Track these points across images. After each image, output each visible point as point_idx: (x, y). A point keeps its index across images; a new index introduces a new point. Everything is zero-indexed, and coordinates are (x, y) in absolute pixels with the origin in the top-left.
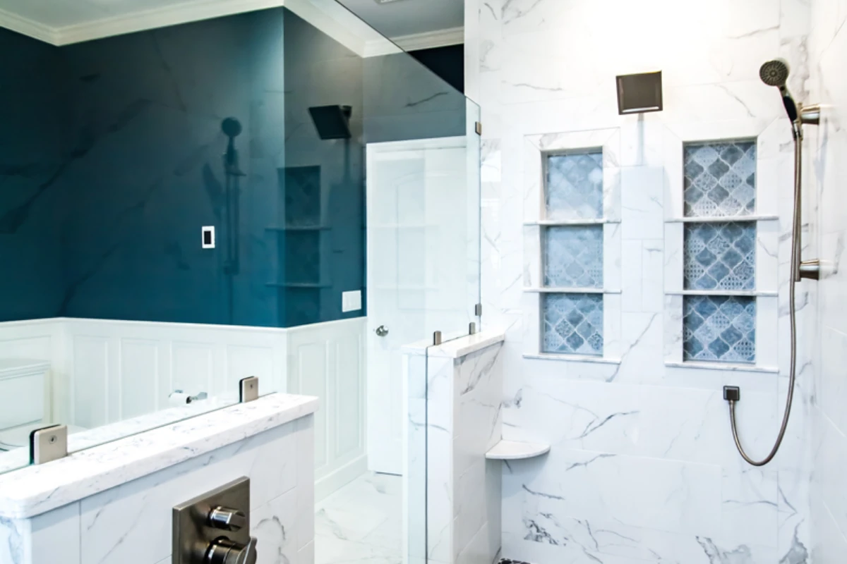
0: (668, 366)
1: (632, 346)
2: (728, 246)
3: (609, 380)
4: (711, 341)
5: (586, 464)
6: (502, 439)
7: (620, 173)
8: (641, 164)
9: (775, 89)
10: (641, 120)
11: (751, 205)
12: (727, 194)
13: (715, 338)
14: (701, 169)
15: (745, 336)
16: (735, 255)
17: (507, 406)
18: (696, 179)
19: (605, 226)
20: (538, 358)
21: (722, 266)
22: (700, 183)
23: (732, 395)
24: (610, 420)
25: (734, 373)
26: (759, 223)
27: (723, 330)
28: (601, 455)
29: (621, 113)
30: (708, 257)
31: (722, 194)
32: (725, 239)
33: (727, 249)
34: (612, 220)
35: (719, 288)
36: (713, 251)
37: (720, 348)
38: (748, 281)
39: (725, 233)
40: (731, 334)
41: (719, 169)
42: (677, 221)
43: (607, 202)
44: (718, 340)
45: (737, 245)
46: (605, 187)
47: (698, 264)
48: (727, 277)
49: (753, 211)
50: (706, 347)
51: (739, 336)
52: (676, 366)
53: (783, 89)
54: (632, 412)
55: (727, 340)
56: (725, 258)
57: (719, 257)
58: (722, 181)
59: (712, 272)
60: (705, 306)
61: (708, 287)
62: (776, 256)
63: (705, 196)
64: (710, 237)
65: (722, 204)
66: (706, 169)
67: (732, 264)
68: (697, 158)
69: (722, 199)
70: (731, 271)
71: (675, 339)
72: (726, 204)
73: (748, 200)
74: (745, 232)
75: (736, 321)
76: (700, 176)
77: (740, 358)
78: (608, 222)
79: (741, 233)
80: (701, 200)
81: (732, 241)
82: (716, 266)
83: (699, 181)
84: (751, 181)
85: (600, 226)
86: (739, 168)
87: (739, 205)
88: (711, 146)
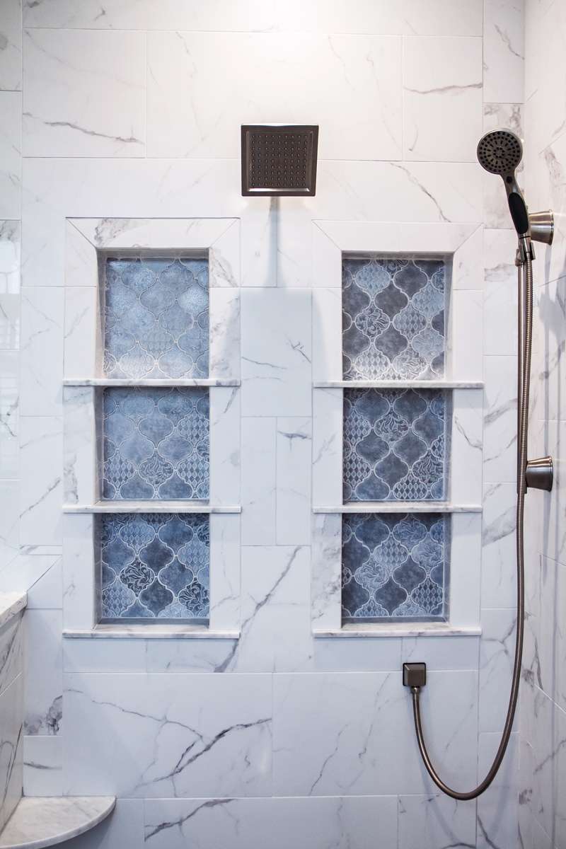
0: (318, 637)
1: (259, 605)
2: (406, 428)
3: (220, 669)
4: (379, 585)
5: (180, 823)
6: (23, 795)
7: (238, 299)
8: (275, 283)
9: (498, 180)
10: (275, 208)
11: (439, 363)
12: (403, 342)
13: (386, 581)
14: (366, 299)
15: (428, 575)
16: (417, 443)
17: (33, 731)
18: (358, 315)
19: (212, 392)
20: (93, 637)
21: (397, 462)
22: (365, 323)
23: (415, 677)
24: (221, 739)
25: (420, 641)
26: (456, 394)
27: (398, 566)
28: (207, 804)
29: (245, 193)
30: (375, 447)
31: (396, 344)
32: (401, 418)
33: (404, 433)
34: (224, 381)
35: (392, 499)
36: (382, 436)
37: (392, 596)
38: (433, 485)
39: (400, 406)
40: (410, 573)
41: (392, 302)
42: (333, 387)
43: (216, 349)
44: (390, 582)
45: (418, 427)
46: (213, 322)
47: (360, 457)
48: (404, 479)
49: (442, 371)
50: (372, 596)
51: (421, 576)
52: (332, 637)
53: (510, 181)
54: (259, 722)
55: (401, 582)
56: (401, 449)
57: (393, 446)
58: (397, 321)
59: (381, 471)
60: (372, 528)
61: (376, 497)
62: (479, 446)
63: (373, 344)
64: (380, 413)
65: (396, 358)
66: (372, 300)
67: (411, 459)
68: (360, 281)
69: (396, 351)
70: (410, 470)
71: (329, 589)
72: (404, 359)
73: (435, 355)
74: (430, 406)
75: (416, 551)
76: (364, 311)
77: (422, 613)
78: (219, 385)
79: (424, 408)
80: (367, 350)
81: (411, 421)
82: (388, 460)
83: (363, 318)
84: (440, 324)
85: (203, 391)
86: (421, 301)
87: (422, 361)
88: (381, 262)
